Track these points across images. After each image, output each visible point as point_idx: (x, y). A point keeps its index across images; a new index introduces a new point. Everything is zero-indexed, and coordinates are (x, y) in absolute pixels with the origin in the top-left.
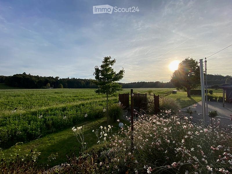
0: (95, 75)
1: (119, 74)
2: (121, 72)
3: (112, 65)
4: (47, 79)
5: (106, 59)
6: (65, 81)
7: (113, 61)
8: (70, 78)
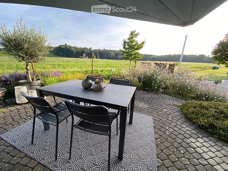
0: (123, 46)
1: (141, 45)
2: (143, 43)
3: (136, 37)
4: (83, 49)
5: (132, 33)
6: (97, 51)
7: (137, 34)
8: (101, 49)
